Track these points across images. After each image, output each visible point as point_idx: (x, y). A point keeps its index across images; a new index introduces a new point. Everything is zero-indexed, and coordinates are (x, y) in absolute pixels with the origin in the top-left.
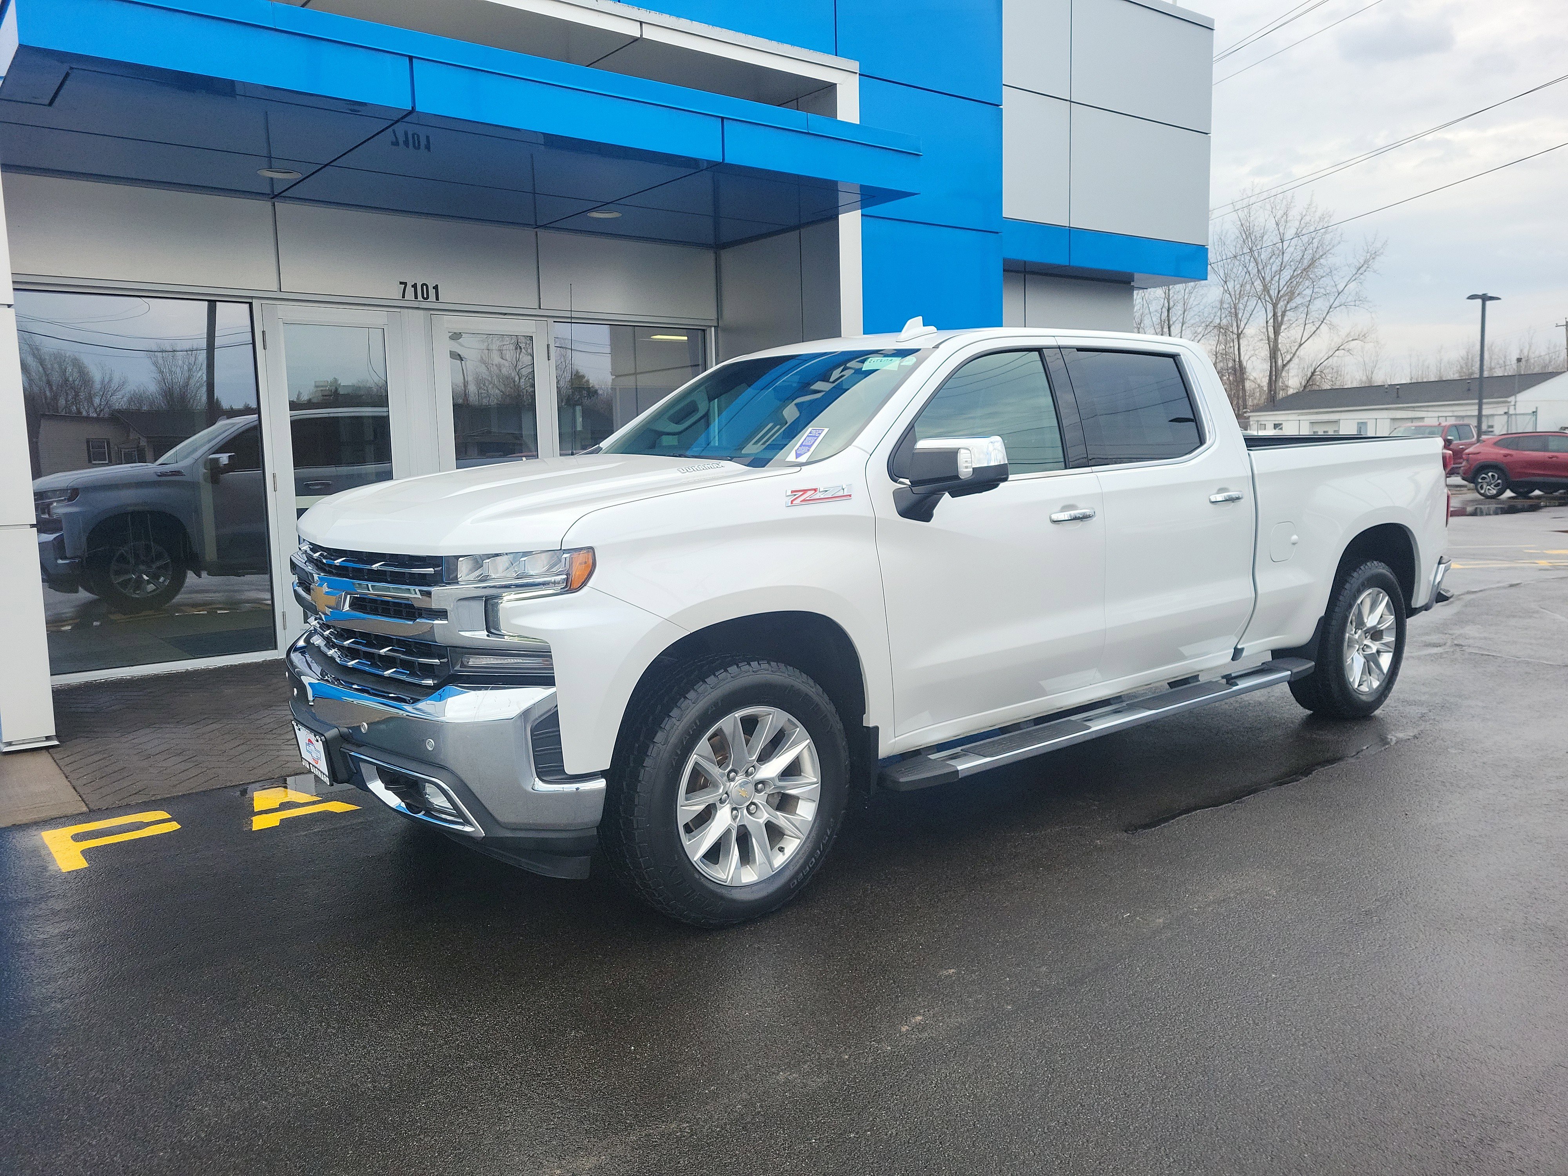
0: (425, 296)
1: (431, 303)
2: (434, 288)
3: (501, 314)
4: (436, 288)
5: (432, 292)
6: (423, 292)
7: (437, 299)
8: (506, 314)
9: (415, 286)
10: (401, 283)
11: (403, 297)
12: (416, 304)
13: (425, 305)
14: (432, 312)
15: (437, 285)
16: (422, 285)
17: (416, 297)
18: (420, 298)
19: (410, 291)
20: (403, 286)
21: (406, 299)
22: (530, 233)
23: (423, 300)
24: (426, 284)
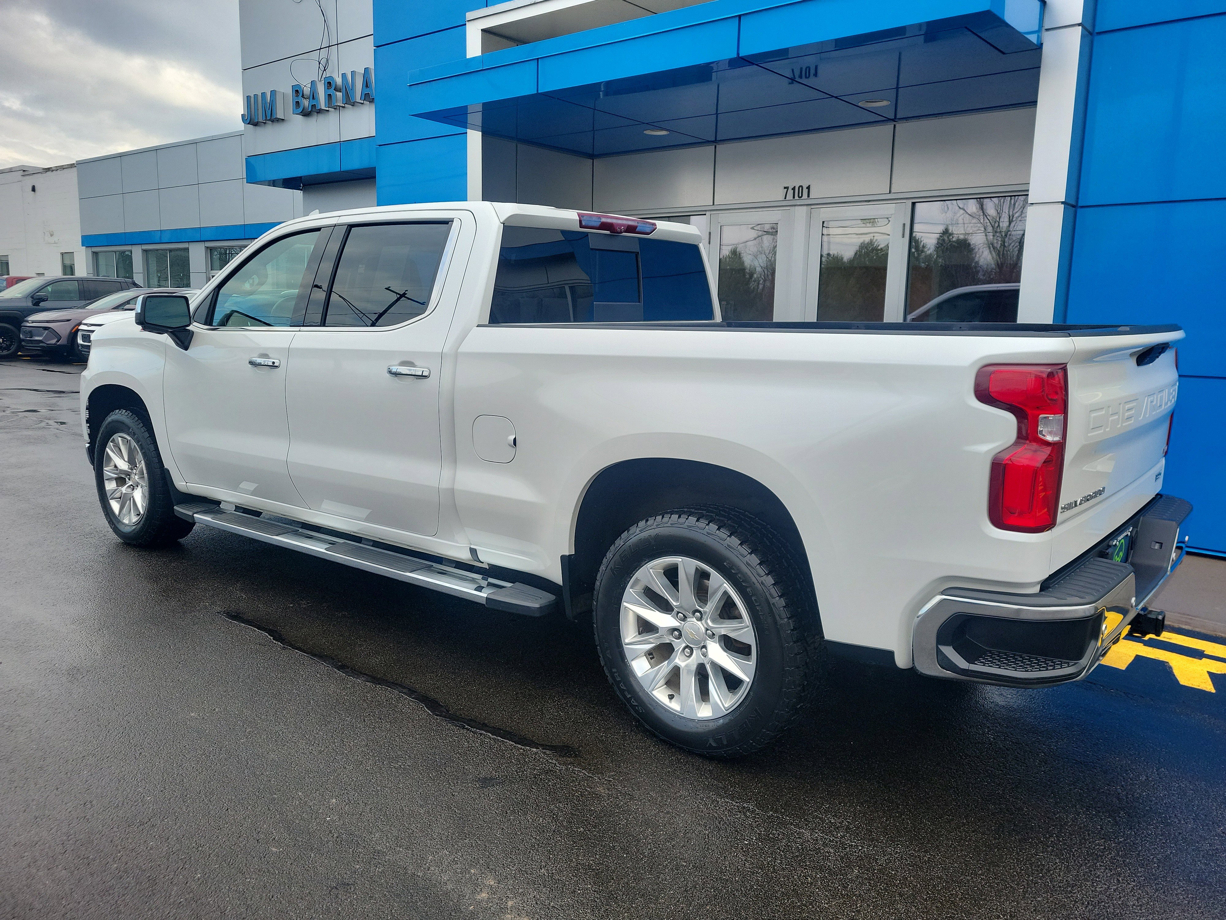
0: (800, 195)
1: (804, 200)
2: (807, 188)
3: (866, 201)
5: (805, 191)
6: (799, 192)
7: (808, 196)
8: (869, 201)
9: (794, 189)
10: (785, 188)
11: (785, 198)
12: (793, 203)
13: (799, 202)
14: (804, 207)
15: (809, 186)
16: (799, 187)
17: (794, 197)
18: (796, 197)
19: (790, 192)
20: (786, 189)
21: (787, 199)
22: (889, 127)
23: (798, 198)
24: (802, 186)
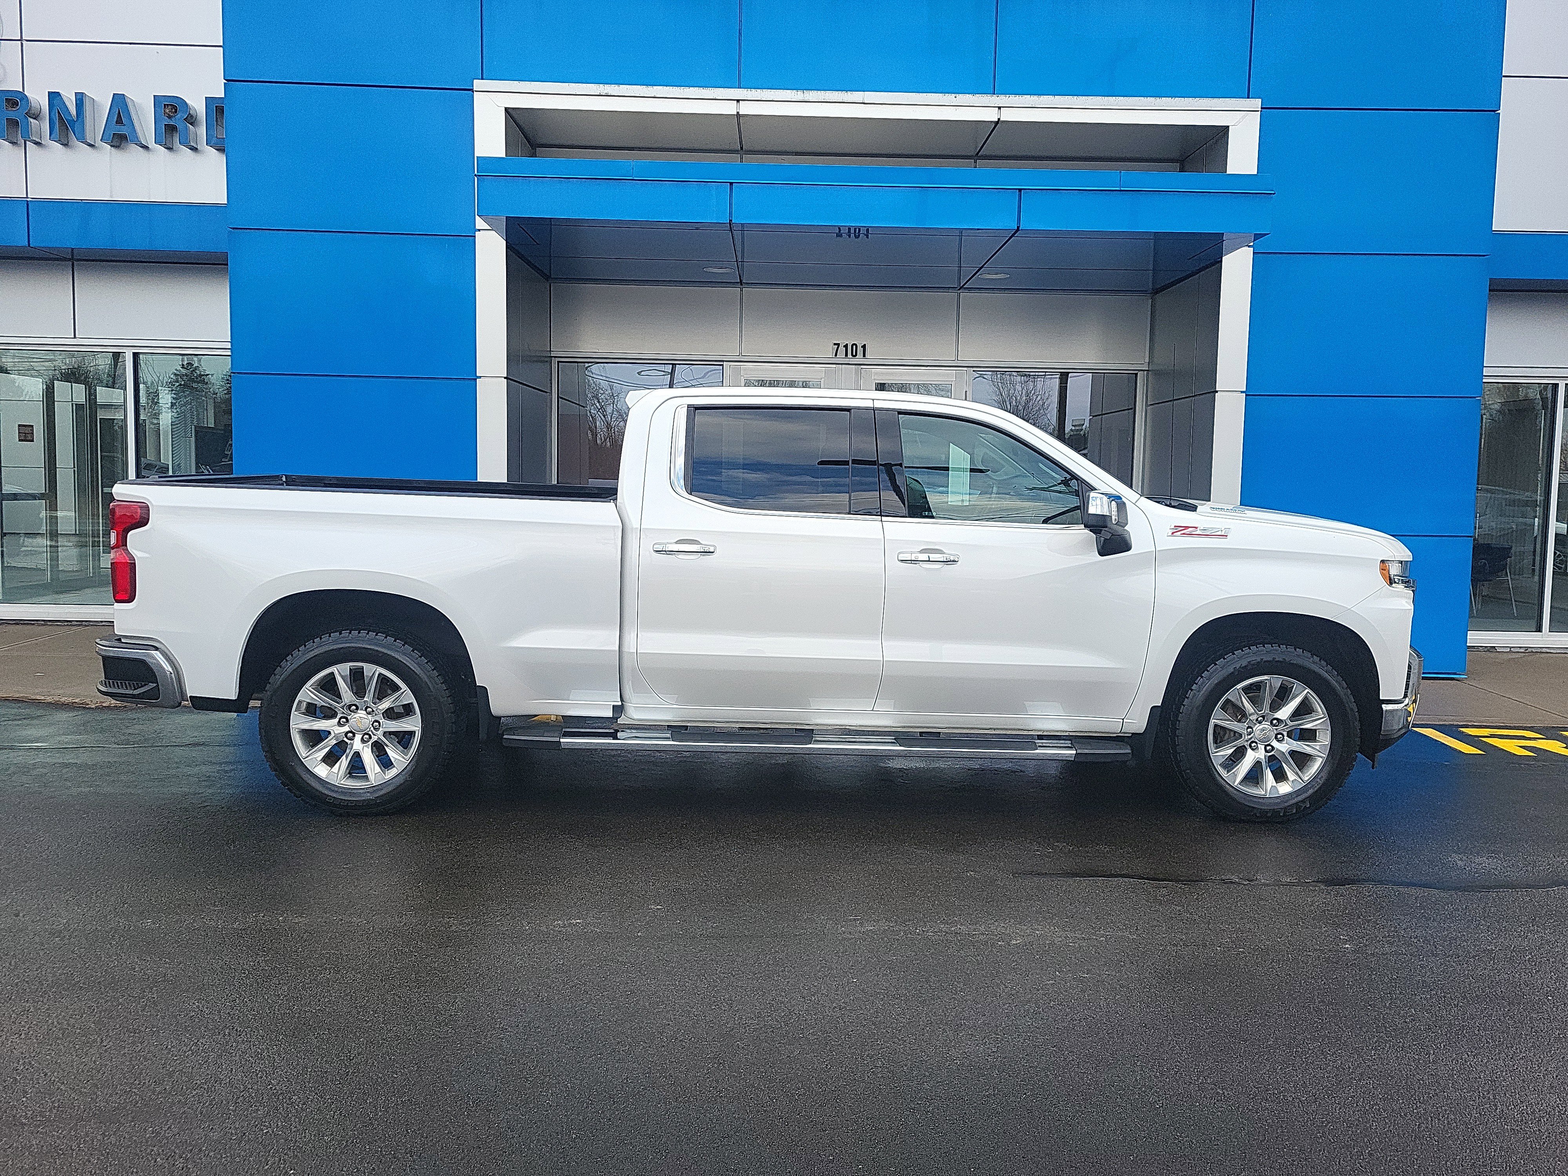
0: (854, 354)
1: (859, 359)
2: (862, 347)
4: (864, 347)
5: (860, 350)
6: (852, 350)
7: (864, 355)
8: (925, 366)
9: (846, 346)
10: (835, 344)
11: (836, 355)
12: (846, 361)
13: (855, 361)
14: (862, 367)
15: (865, 345)
16: (852, 345)
17: (846, 355)
18: (850, 355)
19: (842, 349)
20: (836, 346)
21: (838, 357)
22: (953, 295)
23: (851, 357)
24: (856, 345)
